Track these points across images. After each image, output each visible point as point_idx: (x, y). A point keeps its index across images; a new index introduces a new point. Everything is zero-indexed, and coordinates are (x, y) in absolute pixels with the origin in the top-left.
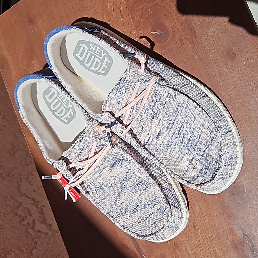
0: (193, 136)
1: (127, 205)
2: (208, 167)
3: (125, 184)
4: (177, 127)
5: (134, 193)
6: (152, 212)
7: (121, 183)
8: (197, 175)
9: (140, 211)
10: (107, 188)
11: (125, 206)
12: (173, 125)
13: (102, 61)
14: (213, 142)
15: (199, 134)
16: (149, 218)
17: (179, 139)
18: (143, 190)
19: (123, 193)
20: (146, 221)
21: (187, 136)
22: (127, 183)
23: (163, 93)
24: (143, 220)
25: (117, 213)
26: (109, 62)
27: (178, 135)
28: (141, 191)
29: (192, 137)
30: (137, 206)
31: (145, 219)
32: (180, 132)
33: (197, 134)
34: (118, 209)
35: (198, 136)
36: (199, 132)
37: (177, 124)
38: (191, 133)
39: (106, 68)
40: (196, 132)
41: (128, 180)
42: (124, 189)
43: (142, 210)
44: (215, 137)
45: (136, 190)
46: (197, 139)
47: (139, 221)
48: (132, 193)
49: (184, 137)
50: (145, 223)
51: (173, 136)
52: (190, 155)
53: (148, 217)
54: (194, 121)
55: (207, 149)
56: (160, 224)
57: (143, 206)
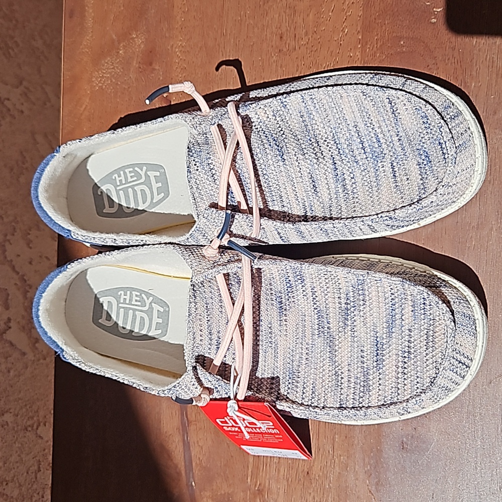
0: (364, 137)
1: (360, 363)
2: (425, 151)
3: (326, 329)
4: (328, 146)
5: (353, 330)
6: (407, 331)
7: (319, 334)
8: (421, 182)
9: (387, 351)
10: (305, 365)
11: (358, 367)
12: (320, 146)
13: (148, 183)
14: (397, 112)
15: (369, 125)
16: (412, 345)
17: (347, 160)
18: (361, 308)
19: (337, 348)
20: (412, 356)
21: (356, 145)
22: (328, 325)
23: (265, 119)
24: (406, 360)
25: (354, 393)
26: (158, 174)
27: (342, 156)
28: (362, 313)
29: (363, 139)
30: (376, 345)
31: (406, 355)
32: (339, 149)
33: (366, 128)
34: (352, 385)
35: (371, 130)
36: (365, 122)
37: (325, 141)
38: (357, 135)
39: (161, 185)
40: (361, 126)
41: (327, 317)
42: (332, 339)
43: (390, 346)
44: (393, 104)
45: (353, 319)
46: (373, 135)
47: (400, 368)
48: (350, 332)
49: (352, 152)
50: (412, 361)
51: (335, 163)
52: (383, 167)
53: (408, 347)
54: (343, 115)
55: (398, 132)
56: (436, 334)
57: (384, 336)
